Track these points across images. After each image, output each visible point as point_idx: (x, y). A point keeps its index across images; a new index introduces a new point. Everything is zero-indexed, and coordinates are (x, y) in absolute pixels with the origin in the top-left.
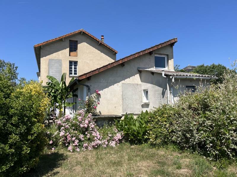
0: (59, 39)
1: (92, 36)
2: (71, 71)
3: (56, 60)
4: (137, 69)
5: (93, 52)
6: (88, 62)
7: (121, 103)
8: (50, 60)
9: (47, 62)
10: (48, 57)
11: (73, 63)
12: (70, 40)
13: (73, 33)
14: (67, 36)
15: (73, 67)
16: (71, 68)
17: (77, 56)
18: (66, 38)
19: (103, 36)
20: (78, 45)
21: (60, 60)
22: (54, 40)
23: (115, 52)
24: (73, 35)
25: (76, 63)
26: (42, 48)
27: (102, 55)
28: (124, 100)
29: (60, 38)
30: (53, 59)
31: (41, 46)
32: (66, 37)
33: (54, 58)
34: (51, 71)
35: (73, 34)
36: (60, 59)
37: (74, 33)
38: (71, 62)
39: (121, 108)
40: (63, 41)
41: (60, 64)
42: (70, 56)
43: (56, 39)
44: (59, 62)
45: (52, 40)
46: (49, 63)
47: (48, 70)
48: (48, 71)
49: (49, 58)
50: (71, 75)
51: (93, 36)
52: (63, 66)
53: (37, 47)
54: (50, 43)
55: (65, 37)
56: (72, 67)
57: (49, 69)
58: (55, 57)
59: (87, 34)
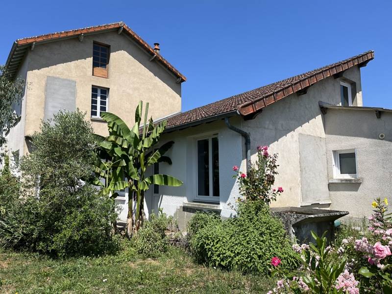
0: (74, 36)
1: (141, 41)
2: (94, 107)
3: (64, 80)
4: (318, 104)
5: (139, 74)
6: (131, 92)
7: (299, 179)
8: (50, 80)
9: (44, 83)
10: (44, 71)
11: (99, 91)
12: (95, 43)
13: (104, 26)
14: (90, 31)
15: (99, 99)
16: (94, 102)
17: (107, 78)
18: (88, 35)
19: (158, 44)
20: (112, 54)
21: (73, 81)
22: (62, 36)
23: (182, 79)
24: (104, 30)
25: (105, 92)
26: (32, 49)
27: (155, 82)
28: (304, 172)
29: (77, 33)
30: (56, 78)
31: (31, 44)
32: (88, 33)
33: (58, 76)
34: (50, 104)
35: (103, 28)
36: (74, 79)
37: (107, 27)
38: (95, 89)
39: (299, 191)
40: (80, 41)
41: (73, 91)
42: (93, 75)
43: (67, 33)
44: (71, 85)
45: (58, 33)
46: (46, 85)
47: (44, 100)
48: (44, 103)
49: (48, 74)
50: (93, 117)
51: (143, 41)
52: (78, 95)
53: (22, 45)
54: (52, 39)
55: (85, 32)
56: (97, 101)
57: (46, 98)
58: (62, 73)
59: (133, 34)
